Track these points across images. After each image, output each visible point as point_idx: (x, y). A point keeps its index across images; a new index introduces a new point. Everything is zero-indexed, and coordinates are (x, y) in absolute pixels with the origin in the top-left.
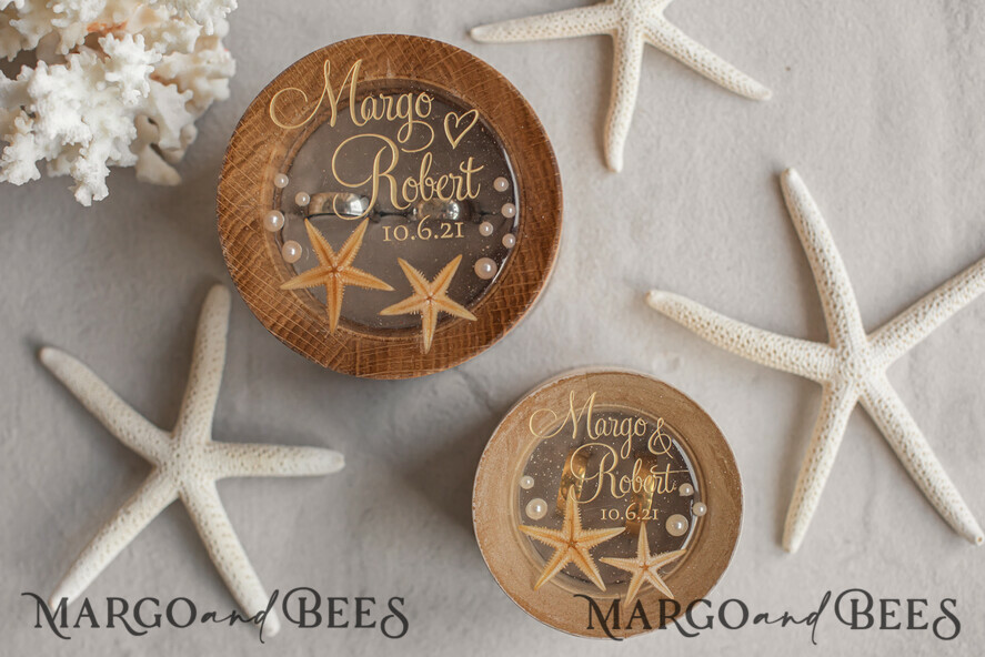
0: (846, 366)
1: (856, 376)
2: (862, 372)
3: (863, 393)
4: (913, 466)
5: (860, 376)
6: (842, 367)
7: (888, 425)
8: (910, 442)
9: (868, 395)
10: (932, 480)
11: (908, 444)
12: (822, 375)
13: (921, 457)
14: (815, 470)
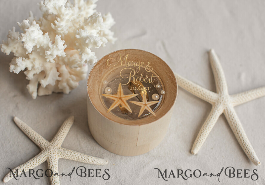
0: (221, 98)
1: (224, 101)
2: (226, 100)
3: (225, 108)
4: (239, 135)
5: (225, 102)
6: (220, 98)
7: (232, 121)
8: (239, 127)
9: (227, 109)
10: (245, 140)
11: (238, 127)
12: (213, 100)
13: (242, 132)
14: (206, 127)
